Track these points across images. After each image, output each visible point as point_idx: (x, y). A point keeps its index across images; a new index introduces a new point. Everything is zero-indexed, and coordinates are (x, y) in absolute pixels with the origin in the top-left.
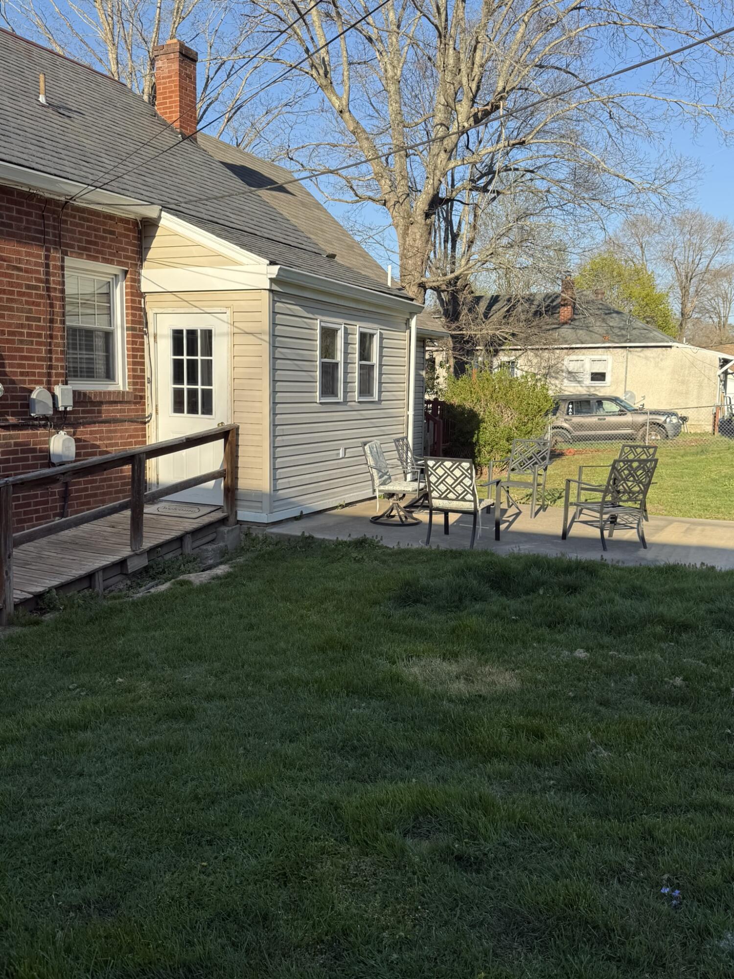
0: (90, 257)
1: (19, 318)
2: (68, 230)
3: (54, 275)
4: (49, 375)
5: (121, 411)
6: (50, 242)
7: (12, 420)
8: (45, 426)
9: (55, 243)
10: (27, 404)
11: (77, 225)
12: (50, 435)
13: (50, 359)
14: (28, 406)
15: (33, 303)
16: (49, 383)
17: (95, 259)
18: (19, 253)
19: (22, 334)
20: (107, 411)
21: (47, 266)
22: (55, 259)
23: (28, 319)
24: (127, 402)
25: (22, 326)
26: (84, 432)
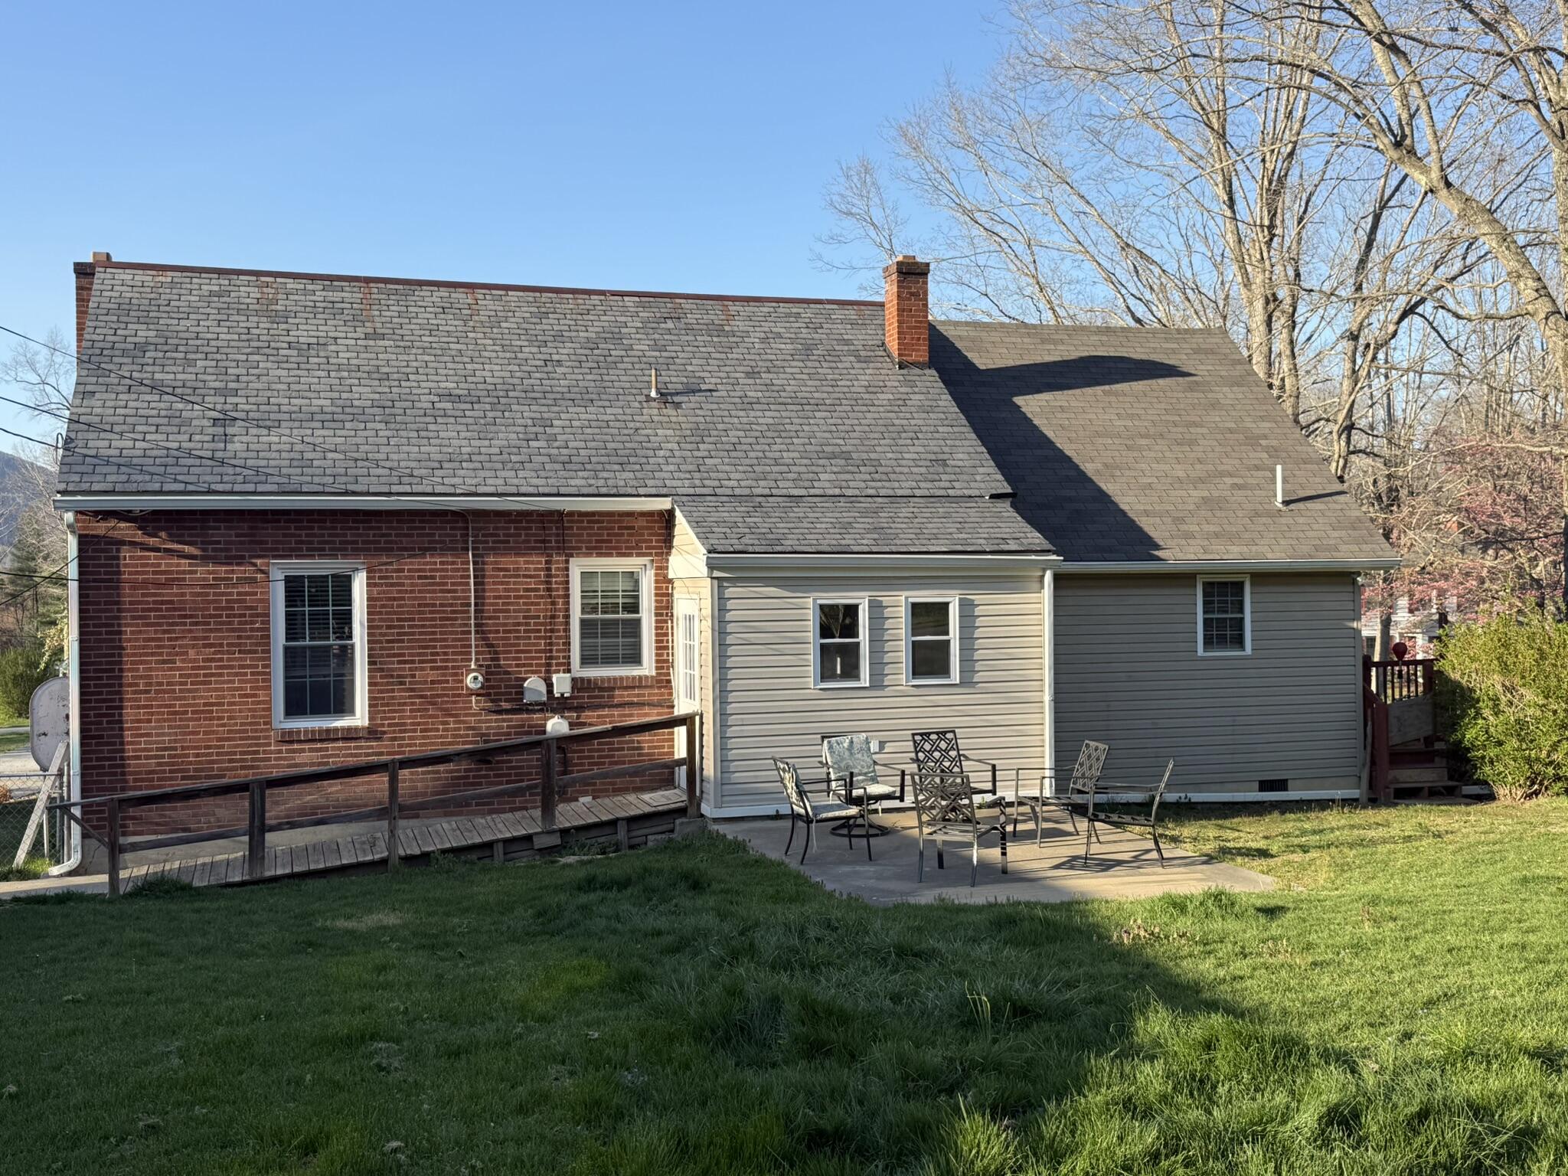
0: (599, 555)
1: (516, 617)
2: (573, 535)
3: (557, 576)
4: (549, 665)
5: (638, 695)
6: (552, 548)
7: (505, 705)
8: (542, 710)
9: (558, 548)
10: (521, 692)
11: (585, 528)
12: (547, 719)
13: (551, 651)
14: (522, 693)
15: (532, 604)
16: (548, 672)
17: (610, 555)
18: (517, 563)
19: (518, 631)
20: (620, 696)
21: (549, 569)
22: (557, 562)
23: (525, 617)
24: (646, 687)
25: (519, 624)
26: (588, 715)
